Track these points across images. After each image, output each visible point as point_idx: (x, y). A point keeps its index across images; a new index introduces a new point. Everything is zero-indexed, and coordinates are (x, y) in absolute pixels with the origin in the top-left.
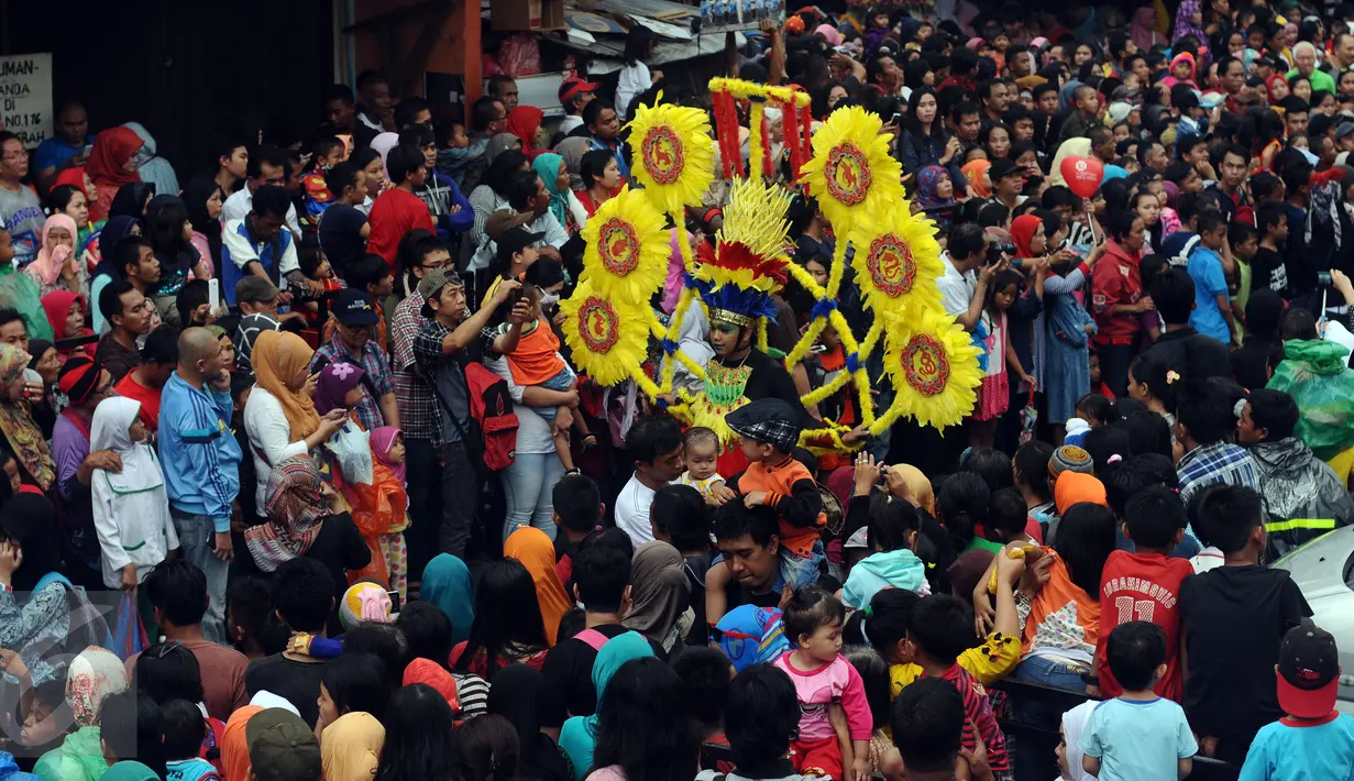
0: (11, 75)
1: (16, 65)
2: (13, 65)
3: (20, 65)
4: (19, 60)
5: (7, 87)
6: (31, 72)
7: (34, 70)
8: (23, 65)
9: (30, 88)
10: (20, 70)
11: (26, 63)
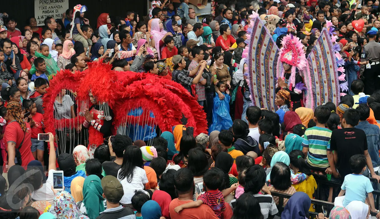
0: (57, 3)
1: (59, 0)
5: (56, 6)
6: (63, 2)
9: (62, 6)
10: (60, 2)
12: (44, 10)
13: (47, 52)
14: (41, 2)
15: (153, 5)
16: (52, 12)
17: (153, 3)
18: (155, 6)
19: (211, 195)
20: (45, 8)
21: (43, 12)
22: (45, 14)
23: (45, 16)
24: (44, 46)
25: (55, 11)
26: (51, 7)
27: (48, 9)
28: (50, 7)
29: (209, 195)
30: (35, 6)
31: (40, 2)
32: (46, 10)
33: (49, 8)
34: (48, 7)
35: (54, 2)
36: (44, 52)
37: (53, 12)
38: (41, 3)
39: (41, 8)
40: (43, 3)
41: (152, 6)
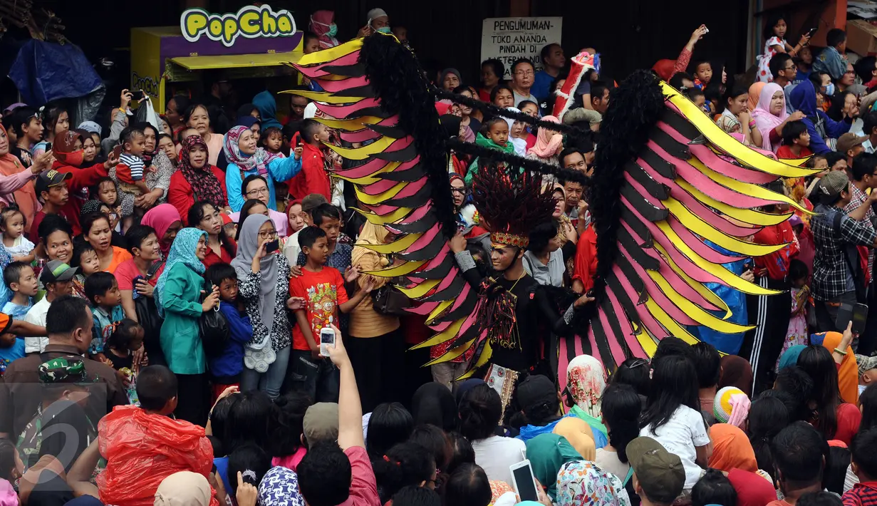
0: (535, 30)
1: (539, 24)
2: (537, 23)
3: (541, 23)
4: (541, 20)
5: (532, 37)
6: (548, 29)
7: (550, 28)
8: (543, 23)
9: (546, 39)
10: (542, 27)
11: (545, 22)
12: (503, 44)
13: (502, 135)
14: (497, 24)
15: (771, 48)
16: (522, 49)
17: (771, 42)
18: (773, 50)
19: (869, 496)
20: (505, 40)
21: (501, 49)
22: (505, 55)
23: (505, 57)
24: (496, 122)
25: (528, 49)
26: (521, 37)
27: (511, 43)
28: (519, 39)
29: (864, 496)
30: (483, 34)
31: (495, 26)
32: (508, 45)
33: (516, 39)
34: (513, 37)
35: (529, 27)
36: (495, 135)
37: (524, 49)
38: (498, 28)
39: (496, 39)
40: (502, 28)
41: (766, 49)
